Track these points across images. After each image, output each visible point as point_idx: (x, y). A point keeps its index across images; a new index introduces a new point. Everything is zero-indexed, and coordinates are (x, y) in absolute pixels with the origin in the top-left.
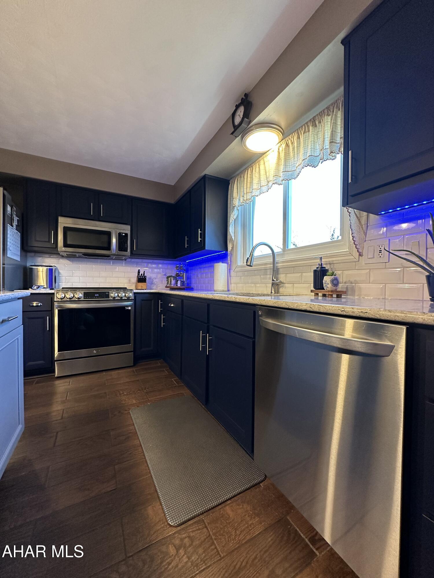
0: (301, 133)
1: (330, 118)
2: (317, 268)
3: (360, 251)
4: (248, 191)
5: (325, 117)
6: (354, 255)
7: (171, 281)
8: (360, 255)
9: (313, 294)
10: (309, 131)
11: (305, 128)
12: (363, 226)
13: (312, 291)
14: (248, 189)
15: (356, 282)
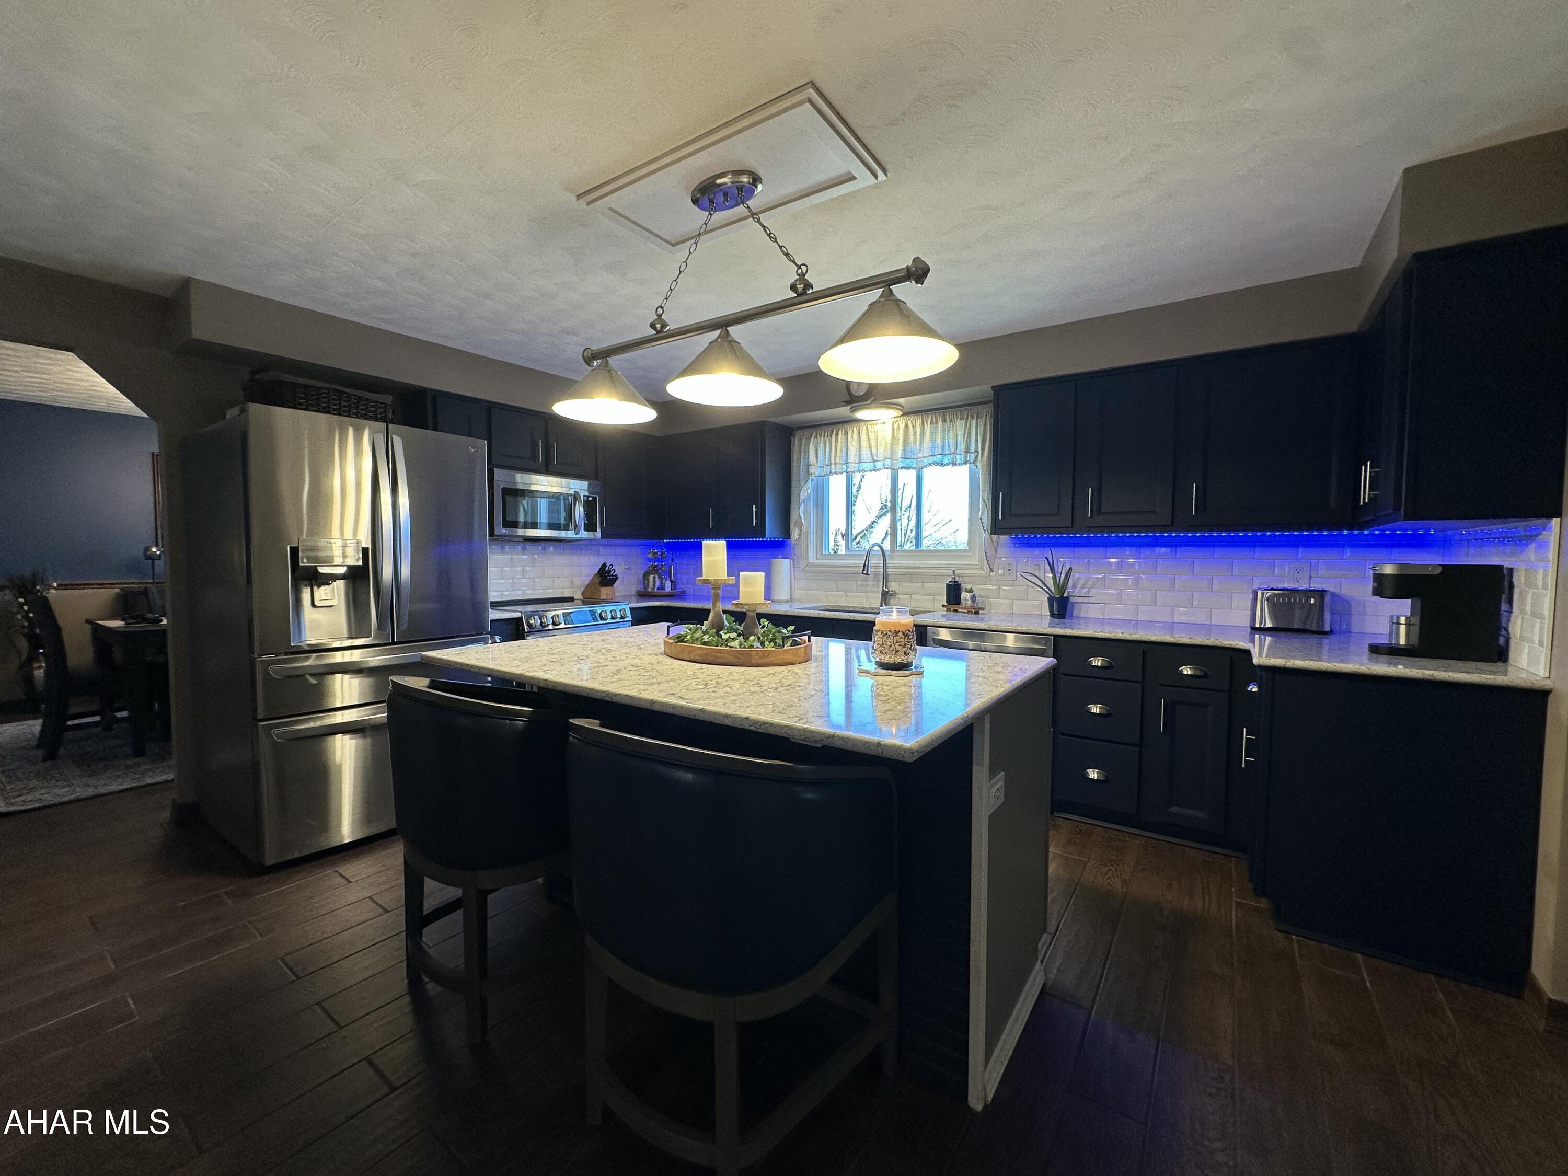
0: (927, 422)
1: (963, 422)
2: (950, 582)
3: (991, 567)
4: (837, 461)
5: (958, 420)
6: (985, 570)
7: (654, 581)
8: (992, 571)
9: (945, 609)
10: (937, 423)
11: (932, 417)
12: (995, 543)
13: (943, 606)
14: (838, 458)
15: (987, 597)
